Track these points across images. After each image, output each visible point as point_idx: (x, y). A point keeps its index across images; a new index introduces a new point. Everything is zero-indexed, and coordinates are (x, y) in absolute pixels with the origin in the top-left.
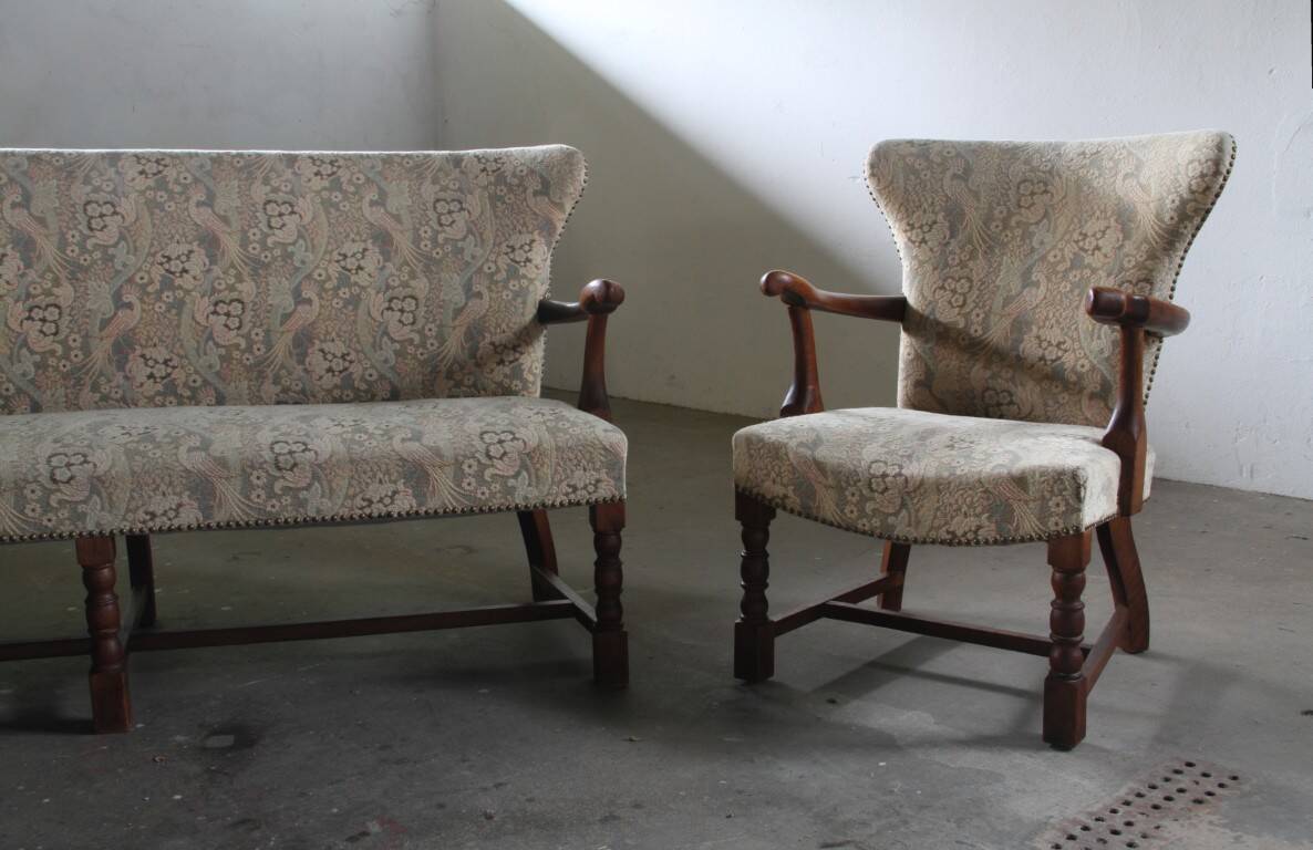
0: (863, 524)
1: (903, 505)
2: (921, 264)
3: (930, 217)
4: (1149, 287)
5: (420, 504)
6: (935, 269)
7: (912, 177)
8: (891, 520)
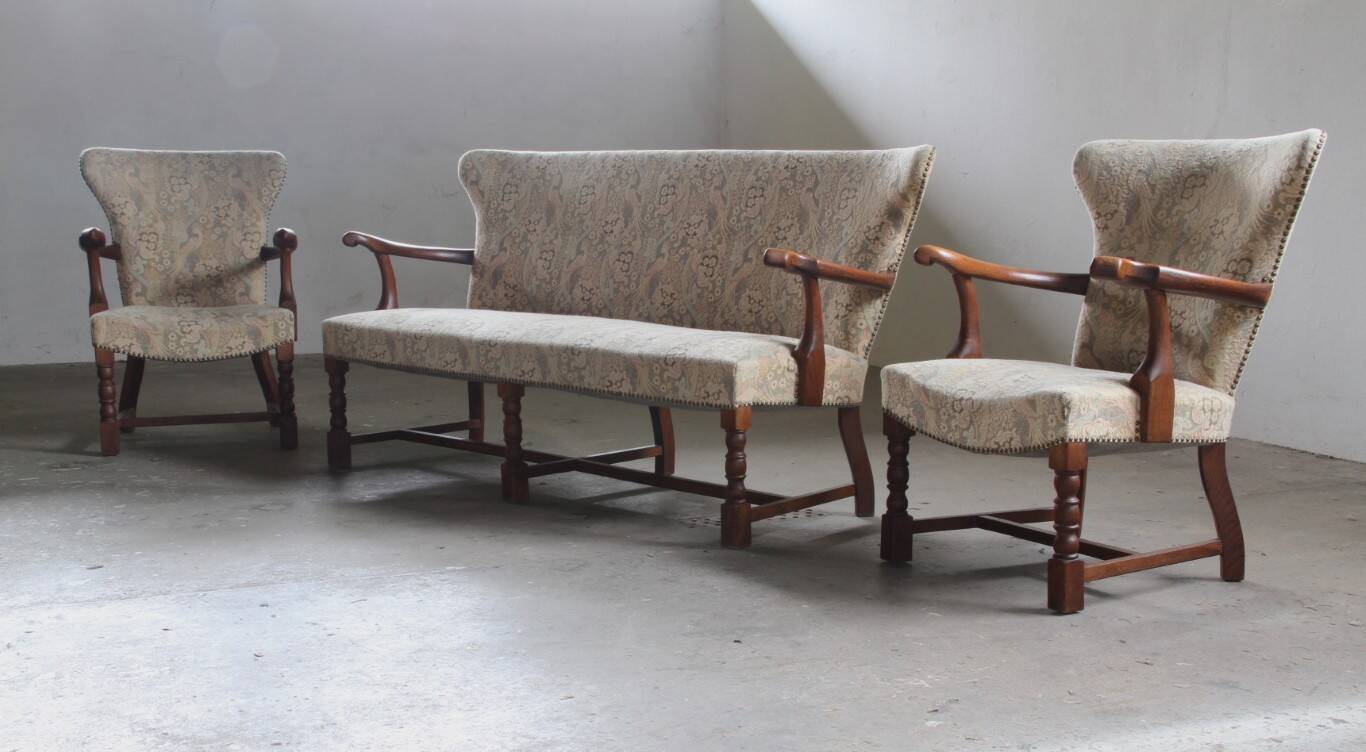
1: (971, 422)
3: (1113, 207)
4: (1249, 264)
5: (634, 389)
7: (1105, 173)
8: (965, 434)
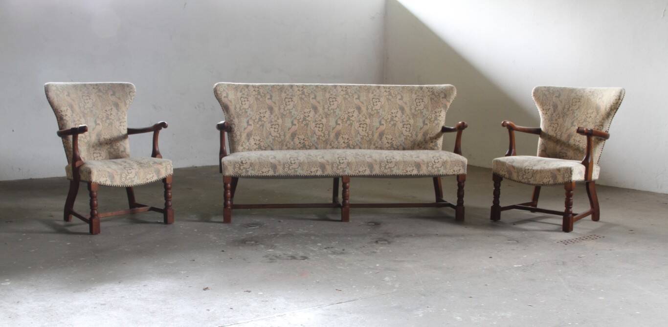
0: (523, 181)
1: (532, 176)
2: (545, 120)
3: (548, 107)
4: (602, 127)
5: (419, 173)
6: (549, 121)
7: (544, 97)
8: (529, 180)
